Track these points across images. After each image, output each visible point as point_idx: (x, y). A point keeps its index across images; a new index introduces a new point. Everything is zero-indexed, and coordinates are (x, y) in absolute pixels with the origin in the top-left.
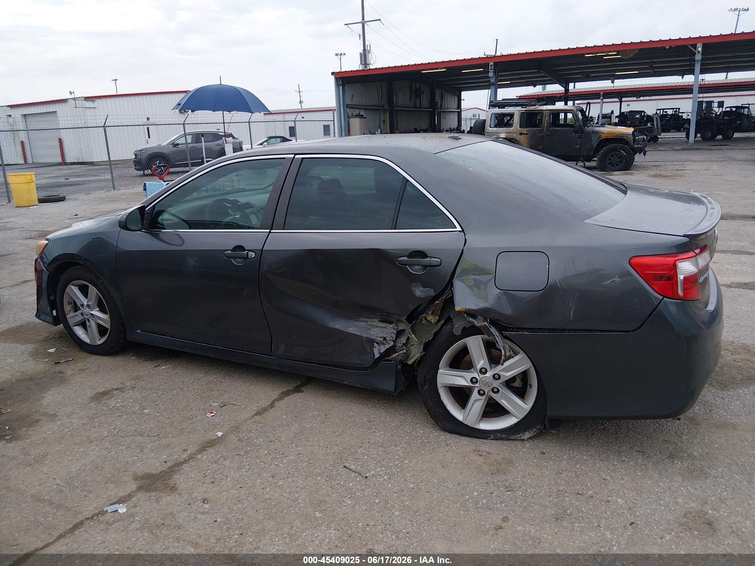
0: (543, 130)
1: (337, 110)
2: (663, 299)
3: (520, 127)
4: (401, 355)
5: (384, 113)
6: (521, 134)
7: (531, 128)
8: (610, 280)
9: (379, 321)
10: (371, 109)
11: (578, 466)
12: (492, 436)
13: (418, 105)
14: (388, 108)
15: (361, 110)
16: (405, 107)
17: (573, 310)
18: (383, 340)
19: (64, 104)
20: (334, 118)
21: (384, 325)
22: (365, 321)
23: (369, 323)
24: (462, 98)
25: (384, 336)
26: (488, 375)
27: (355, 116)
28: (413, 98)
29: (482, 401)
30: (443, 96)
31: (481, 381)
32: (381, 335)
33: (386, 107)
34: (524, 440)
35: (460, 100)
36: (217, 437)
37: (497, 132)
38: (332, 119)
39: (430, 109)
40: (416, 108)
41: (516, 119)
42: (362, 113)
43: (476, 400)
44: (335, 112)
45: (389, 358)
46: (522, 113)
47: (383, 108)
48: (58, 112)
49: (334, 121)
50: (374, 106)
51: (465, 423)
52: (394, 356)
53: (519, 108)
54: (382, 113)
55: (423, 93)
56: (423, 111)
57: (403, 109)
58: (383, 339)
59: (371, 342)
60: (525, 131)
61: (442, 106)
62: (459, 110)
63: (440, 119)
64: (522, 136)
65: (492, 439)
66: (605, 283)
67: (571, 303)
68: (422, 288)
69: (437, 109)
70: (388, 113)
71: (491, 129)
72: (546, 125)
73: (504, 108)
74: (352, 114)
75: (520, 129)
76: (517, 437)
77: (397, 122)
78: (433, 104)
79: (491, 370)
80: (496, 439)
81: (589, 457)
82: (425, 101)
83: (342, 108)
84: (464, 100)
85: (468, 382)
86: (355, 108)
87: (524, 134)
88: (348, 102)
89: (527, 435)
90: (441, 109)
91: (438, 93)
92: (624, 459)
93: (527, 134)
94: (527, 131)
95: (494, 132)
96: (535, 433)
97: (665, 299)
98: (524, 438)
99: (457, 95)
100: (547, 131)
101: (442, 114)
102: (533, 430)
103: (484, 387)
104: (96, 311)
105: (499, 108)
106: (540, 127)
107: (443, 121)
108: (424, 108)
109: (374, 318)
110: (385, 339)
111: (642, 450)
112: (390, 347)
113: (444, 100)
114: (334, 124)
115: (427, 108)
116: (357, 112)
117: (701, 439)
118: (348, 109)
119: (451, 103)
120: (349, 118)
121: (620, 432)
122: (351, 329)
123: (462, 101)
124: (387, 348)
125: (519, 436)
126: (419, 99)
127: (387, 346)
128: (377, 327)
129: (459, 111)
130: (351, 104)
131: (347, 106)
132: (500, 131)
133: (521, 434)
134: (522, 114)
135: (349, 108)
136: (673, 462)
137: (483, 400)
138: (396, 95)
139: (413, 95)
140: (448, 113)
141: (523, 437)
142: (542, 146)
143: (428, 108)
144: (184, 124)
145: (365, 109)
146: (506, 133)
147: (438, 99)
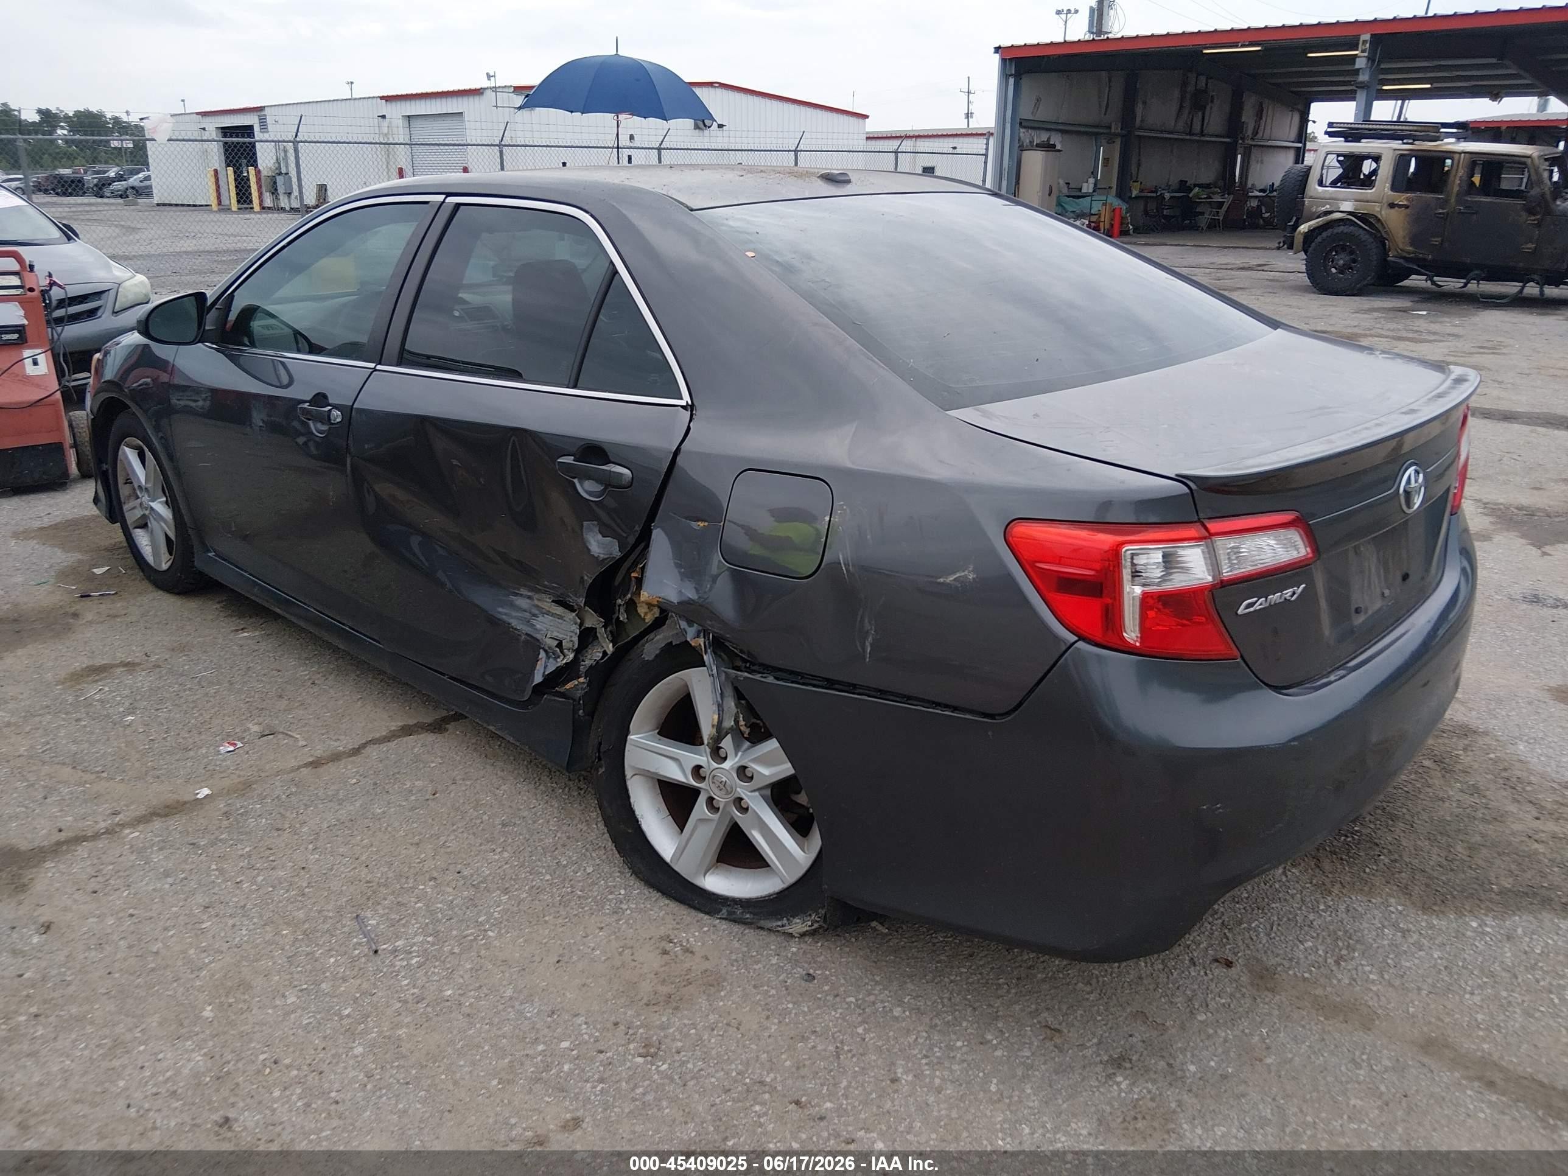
0: (1446, 201)
1: (995, 135)
2: (1076, 642)
3: (1393, 188)
4: (580, 686)
5: (1110, 141)
6: (1392, 206)
7: (1418, 194)
8: (954, 573)
9: (553, 601)
10: (1078, 133)
11: (860, 1030)
12: (724, 911)
13: (1197, 127)
14: (1119, 130)
15: (1053, 133)
16: (1162, 132)
17: (870, 639)
18: (556, 646)
19: (477, 98)
20: (987, 149)
21: (559, 610)
22: (529, 598)
23: (536, 602)
24: (1310, 118)
25: (561, 636)
26: (727, 765)
27: (1038, 145)
28: (1186, 112)
29: (713, 825)
30: (1262, 110)
31: (714, 776)
32: (555, 634)
33: (1116, 128)
34: (791, 935)
35: (1304, 120)
36: (193, 798)
37: (1334, 196)
38: (984, 152)
39: (1229, 137)
40: (1190, 134)
41: (1386, 169)
42: (1056, 140)
43: (702, 820)
44: (992, 140)
45: (562, 690)
46: (1402, 155)
47: (1108, 131)
48: (466, 115)
49: (986, 155)
50: (1087, 126)
51: (676, 868)
52: (569, 686)
53: (1396, 144)
54: (1104, 142)
55: (1212, 102)
56: (1207, 142)
57: (1159, 135)
58: (556, 643)
59: (534, 645)
60: (1402, 198)
61: (1257, 133)
62: (1300, 145)
63: (1249, 162)
64: (1394, 212)
65: (723, 919)
66: (942, 580)
67: (866, 621)
68: (600, 536)
69: (1243, 139)
70: (1118, 141)
71: (1320, 189)
72: (1456, 189)
73: (1359, 142)
74: (1031, 142)
75: (1391, 193)
76: (775, 924)
77: (1139, 165)
78: (1234, 127)
79: (736, 755)
80: (730, 921)
81: (907, 1013)
82: (1215, 119)
83: (1008, 126)
84: (1314, 122)
85: (686, 777)
86: (1039, 128)
87: (1400, 206)
88: (1026, 113)
89: (798, 925)
90: (1252, 139)
91: (1250, 103)
92: (989, 1037)
93: (1407, 207)
94: (1408, 199)
95: (1327, 196)
96: (816, 925)
97: (1081, 645)
98: (790, 931)
99: (1298, 110)
100: (1459, 201)
101: (1254, 150)
102: (810, 915)
103: (716, 791)
104: (160, 502)
105: (1346, 141)
106: (1441, 193)
107: (1255, 168)
108: (1212, 136)
109: (545, 592)
110: (560, 645)
111: (1057, 1026)
112: (566, 664)
113: (1264, 119)
114: (986, 163)
115: (1217, 136)
116: (1044, 137)
117: (1243, 1031)
118: (1022, 130)
119: (1283, 127)
120: (1022, 149)
121: (1041, 966)
122: (500, 610)
123: (1310, 124)
124: (559, 665)
125: (779, 923)
126: (1200, 114)
127: (562, 662)
128: (548, 613)
129: (1299, 148)
130: (1031, 118)
131: (1021, 124)
132: (1341, 196)
133: (785, 921)
134: (1402, 161)
135: (1025, 127)
136: (1110, 1077)
137: (716, 823)
138: (1144, 103)
139: (1187, 104)
140: (1271, 150)
141: (788, 929)
142: (1439, 239)
143: (1223, 137)
144: (659, 149)
145: (1062, 132)
146: (1356, 201)
147: (1248, 117)
